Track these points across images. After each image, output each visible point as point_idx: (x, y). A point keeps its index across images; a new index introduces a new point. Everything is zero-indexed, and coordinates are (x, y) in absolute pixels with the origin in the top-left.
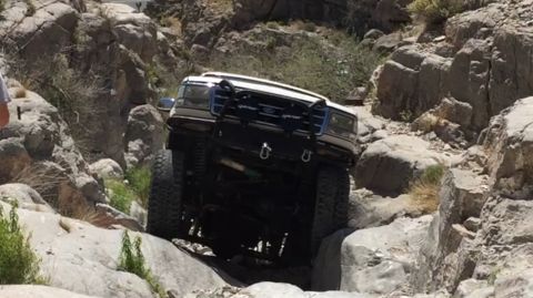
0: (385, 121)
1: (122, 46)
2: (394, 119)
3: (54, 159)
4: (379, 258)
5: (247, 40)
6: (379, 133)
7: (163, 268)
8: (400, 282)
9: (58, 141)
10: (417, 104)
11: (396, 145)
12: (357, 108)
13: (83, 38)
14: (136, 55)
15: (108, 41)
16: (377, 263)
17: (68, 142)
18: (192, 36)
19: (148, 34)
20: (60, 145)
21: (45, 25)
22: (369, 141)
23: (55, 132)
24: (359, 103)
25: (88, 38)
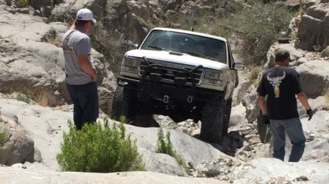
0: (304, 52)
1: (133, 14)
2: (309, 51)
3: (104, 86)
4: (312, 137)
5: (199, 5)
6: (301, 60)
7: (183, 149)
8: (327, 150)
9: (105, 75)
10: (324, 40)
11: (314, 66)
12: (285, 45)
13: (111, 11)
14: (142, 19)
15: (125, 12)
16: (312, 140)
17: (111, 74)
18: (165, 5)
19: (144, 6)
20: (106, 77)
21: (89, 4)
22: (295, 65)
23: (103, 69)
24: (286, 42)
25: (114, 10)
